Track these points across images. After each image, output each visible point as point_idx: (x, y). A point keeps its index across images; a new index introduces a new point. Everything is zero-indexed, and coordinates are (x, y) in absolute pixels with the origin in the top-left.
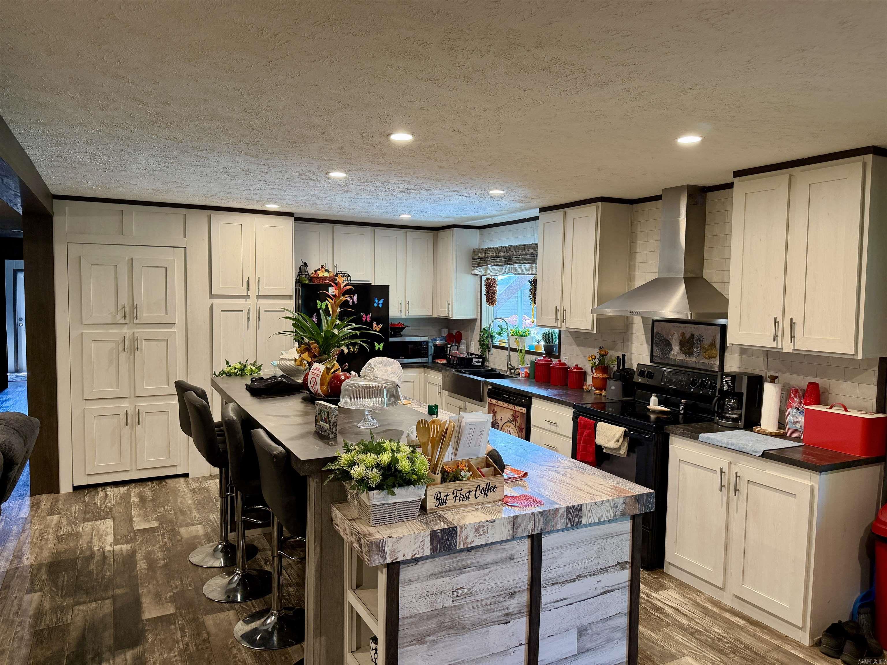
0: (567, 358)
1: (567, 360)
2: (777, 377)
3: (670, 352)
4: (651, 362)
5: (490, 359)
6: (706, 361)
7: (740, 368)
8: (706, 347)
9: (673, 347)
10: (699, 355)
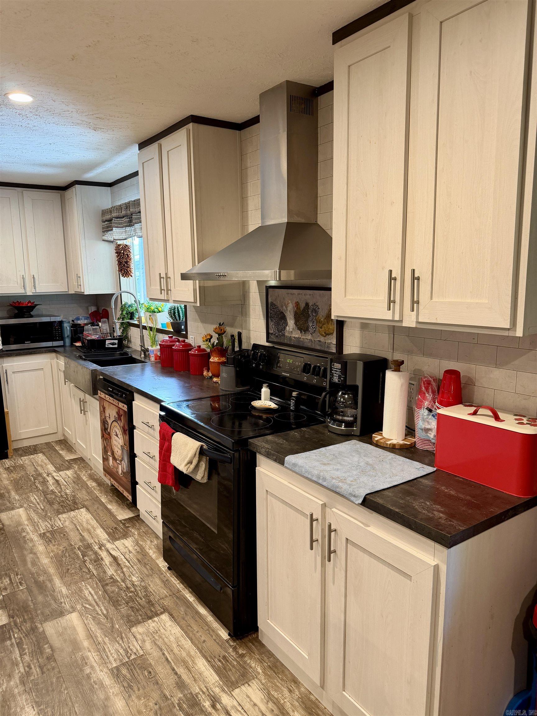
0: (193, 337)
1: (193, 339)
2: (402, 362)
3: (285, 328)
4: (267, 341)
5: (132, 340)
6: (322, 339)
7: (362, 347)
8: (322, 320)
9: (288, 321)
10: (315, 331)
